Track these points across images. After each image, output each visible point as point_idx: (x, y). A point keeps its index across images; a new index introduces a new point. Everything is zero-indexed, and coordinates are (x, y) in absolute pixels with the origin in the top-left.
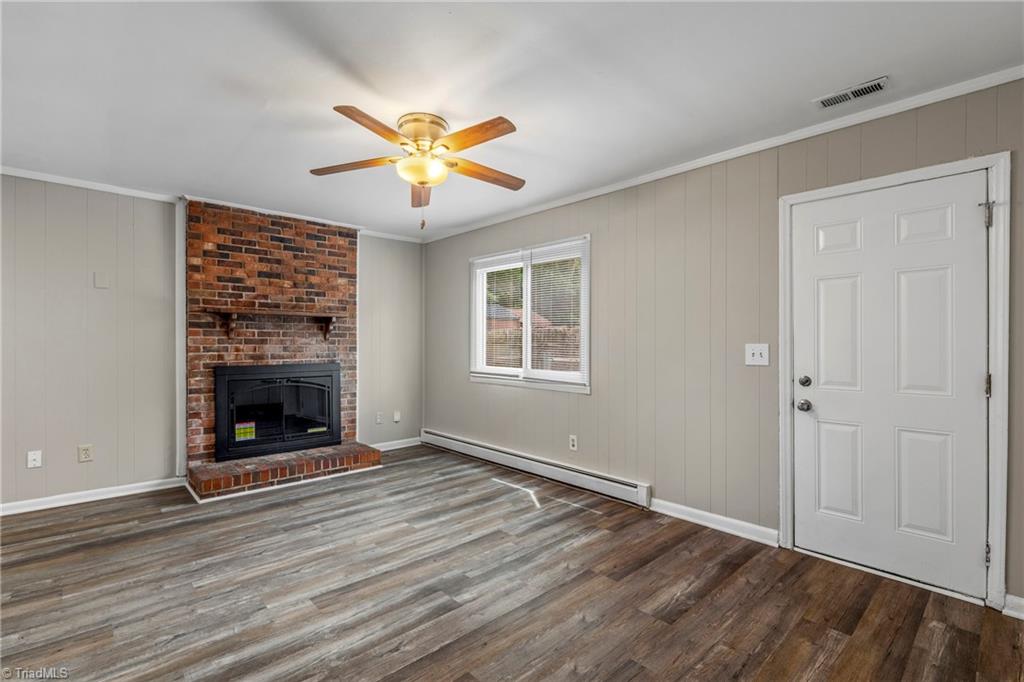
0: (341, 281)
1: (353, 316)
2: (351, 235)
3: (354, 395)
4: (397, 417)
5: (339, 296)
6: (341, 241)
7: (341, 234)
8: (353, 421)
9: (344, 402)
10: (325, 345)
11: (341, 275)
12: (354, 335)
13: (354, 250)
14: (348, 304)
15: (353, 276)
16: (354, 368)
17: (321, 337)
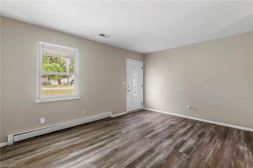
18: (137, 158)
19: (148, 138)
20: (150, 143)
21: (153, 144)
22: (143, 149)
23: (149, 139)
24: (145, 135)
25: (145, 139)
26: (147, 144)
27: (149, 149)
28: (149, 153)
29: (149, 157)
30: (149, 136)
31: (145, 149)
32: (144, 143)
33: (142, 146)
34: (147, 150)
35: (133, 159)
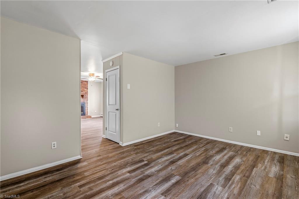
0: (85, 89)
1: (88, 95)
2: (87, 82)
3: (88, 108)
4: (96, 112)
5: (85, 92)
6: (85, 83)
7: (85, 82)
8: (88, 112)
9: (86, 109)
10: (83, 100)
11: (85, 88)
12: (88, 98)
13: (88, 84)
14: (87, 93)
15: (88, 88)
16: (88, 103)
17: (82, 98)
18: (184, 158)
19: (176, 175)
20: (173, 168)
21: (170, 168)
22: (180, 163)
23: (174, 174)
24: (180, 180)
25: (179, 174)
26: (176, 168)
27: (174, 163)
28: (175, 161)
29: (174, 158)
30: (175, 179)
31: (178, 163)
32: (180, 169)
33: (181, 166)
34: (176, 163)
35: (187, 158)
